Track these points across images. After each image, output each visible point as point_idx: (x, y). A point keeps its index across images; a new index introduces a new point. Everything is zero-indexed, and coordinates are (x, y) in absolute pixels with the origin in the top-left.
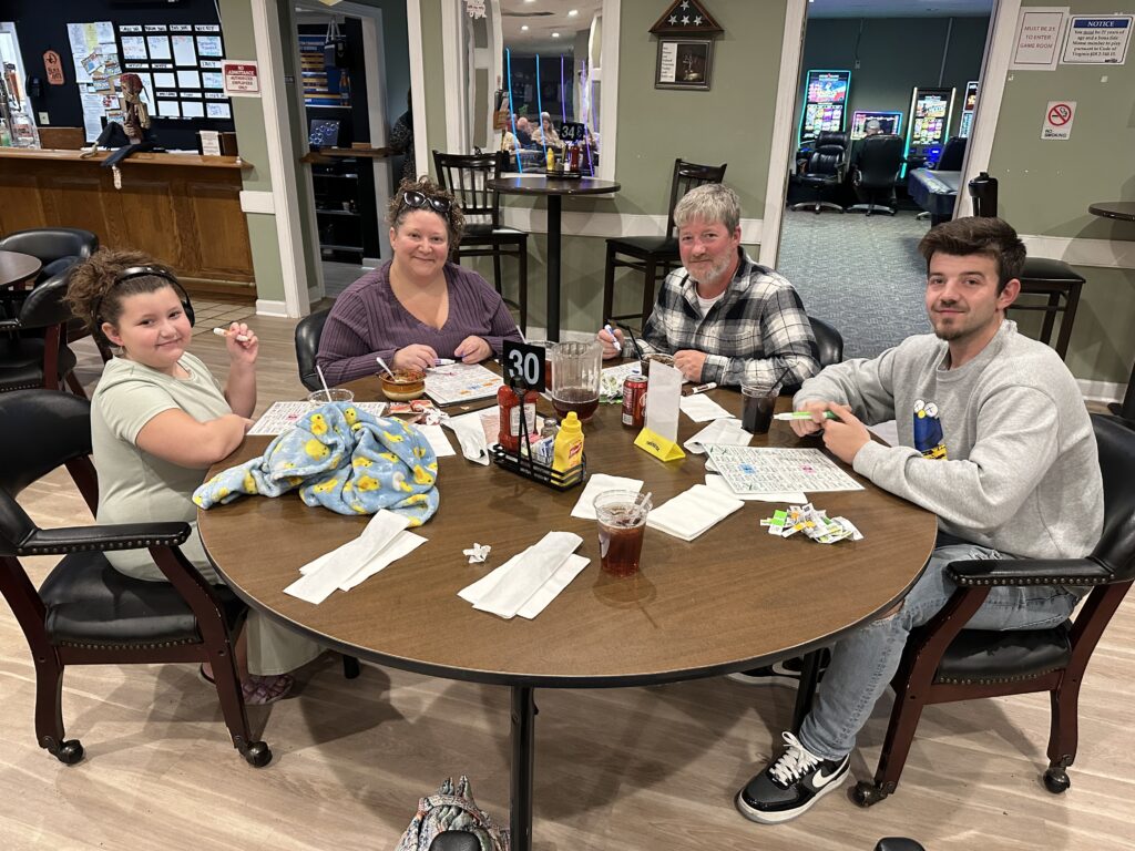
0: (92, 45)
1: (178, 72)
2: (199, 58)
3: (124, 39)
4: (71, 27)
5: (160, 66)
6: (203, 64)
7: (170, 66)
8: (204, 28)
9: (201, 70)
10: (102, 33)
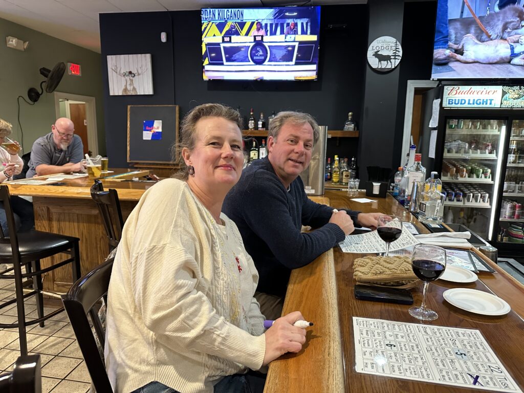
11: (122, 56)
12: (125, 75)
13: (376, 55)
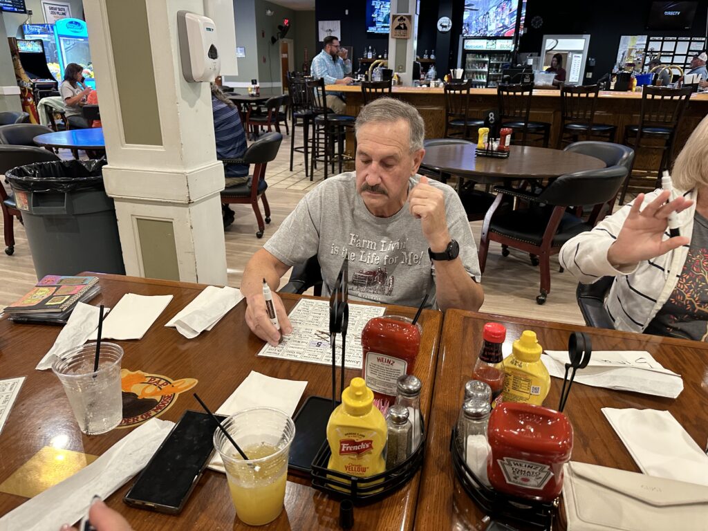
0: (632, 45)
1: (675, 57)
2: (689, 50)
3: (650, 43)
4: (623, 37)
5: (665, 54)
6: (690, 53)
7: (672, 54)
8: (697, 39)
9: (687, 55)
10: (639, 40)
11: (326, 22)
12: (327, 31)
13: (441, 25)
